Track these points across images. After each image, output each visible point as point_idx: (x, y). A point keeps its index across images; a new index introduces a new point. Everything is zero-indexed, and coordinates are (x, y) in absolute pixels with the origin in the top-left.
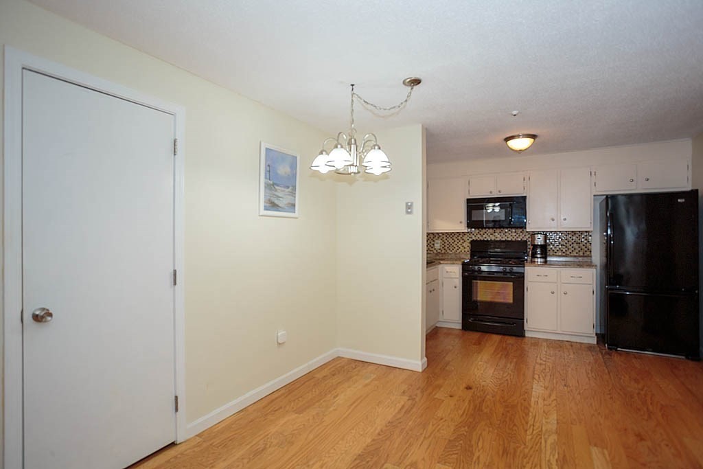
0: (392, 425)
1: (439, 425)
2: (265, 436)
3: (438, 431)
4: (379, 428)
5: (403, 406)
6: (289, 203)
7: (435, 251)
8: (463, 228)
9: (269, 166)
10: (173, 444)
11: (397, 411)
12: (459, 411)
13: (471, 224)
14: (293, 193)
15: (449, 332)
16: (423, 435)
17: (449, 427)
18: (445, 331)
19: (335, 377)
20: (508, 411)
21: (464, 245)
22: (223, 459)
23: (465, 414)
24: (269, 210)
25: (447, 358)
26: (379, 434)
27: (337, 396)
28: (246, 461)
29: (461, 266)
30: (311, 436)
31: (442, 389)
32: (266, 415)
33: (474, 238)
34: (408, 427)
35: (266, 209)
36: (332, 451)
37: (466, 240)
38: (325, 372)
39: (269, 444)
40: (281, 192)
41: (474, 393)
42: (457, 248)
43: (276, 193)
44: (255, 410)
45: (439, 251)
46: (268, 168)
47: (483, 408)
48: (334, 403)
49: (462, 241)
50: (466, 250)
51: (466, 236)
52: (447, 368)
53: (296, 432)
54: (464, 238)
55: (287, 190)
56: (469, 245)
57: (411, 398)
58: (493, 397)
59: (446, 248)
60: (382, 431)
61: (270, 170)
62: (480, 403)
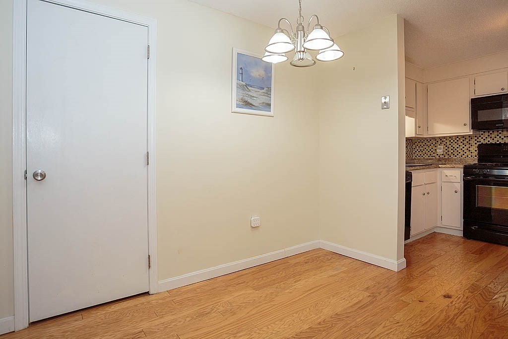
0: (338, 317)
1: (391, 329)
2: (216, 303)
3: (387, 334)
4: (323, 317)
5: (360, 301)
6: (263, 103)
7: (437, 157)
8: (467, 131)
9: (241, 69)
10: (147, 293)
11: (350, 305)
12: (424, 319)
13: (477, 125)
14: (268, 93)
15: (447, 239)
16: (367, 335)
17: (402, 332)
18: (444, 237)
19: (307, 264)
20: (492, 333)
21: (471, 149)
22: (173, 313)
23: (429, 324)
24: (242, 108)
25: (432, 263)
26: (319, 324)
27: (298, 281)
28: (188, 319)
29: (462, 170)
30: (253, 312)
31: (412, 292)
32: (227, 286)
33: (482, 141)
34: (353, 323)
35: (238, 106)
36: (265, 329)
37: (474, 144)
38: (302, 259)
39: (215, 309)
40: (253, 92)
41: (452, 303)
42: (462, 153)
43: (250, 93)
44: (222, 281)
45: (441, 156)
46: (240, 71)
47: (457, 322)
48: (292, 286)
49: (468, 146)
50: (473, 154)
51: (473, 140)
52: (430, 272)
53: (244, 304)
54: (471, 142)
55: (263, 91)
56: (476, 149)
57: (373, 296)
58: (476, 312)
59: (450, 153)
60: (324, 321)
61: (242, 72)
62: (455, 315)
